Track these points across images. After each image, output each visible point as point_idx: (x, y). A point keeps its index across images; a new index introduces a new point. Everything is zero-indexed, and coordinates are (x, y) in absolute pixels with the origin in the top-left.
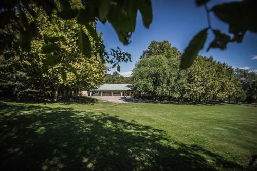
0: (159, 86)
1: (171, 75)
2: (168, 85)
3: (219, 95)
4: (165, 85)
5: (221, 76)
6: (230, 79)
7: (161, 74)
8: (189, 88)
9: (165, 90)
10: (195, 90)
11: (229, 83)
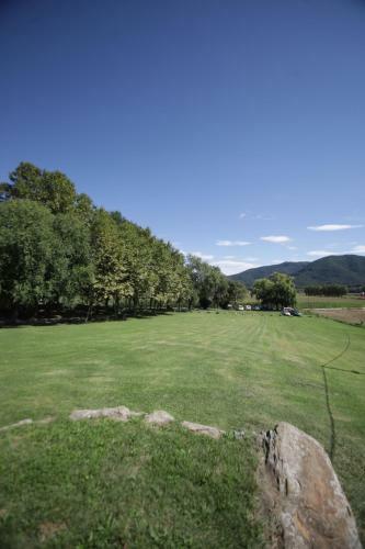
0: (22, 281)
1: (57, 255)
2: (47, 277)
3: (159, 297)
4: (40, 278)
5: (162, 264)
6: (174, 270)
7: (27, 248)
8: (100, 286)
9: (37, 289)
10: (113, 289)
11: (173, 277)
